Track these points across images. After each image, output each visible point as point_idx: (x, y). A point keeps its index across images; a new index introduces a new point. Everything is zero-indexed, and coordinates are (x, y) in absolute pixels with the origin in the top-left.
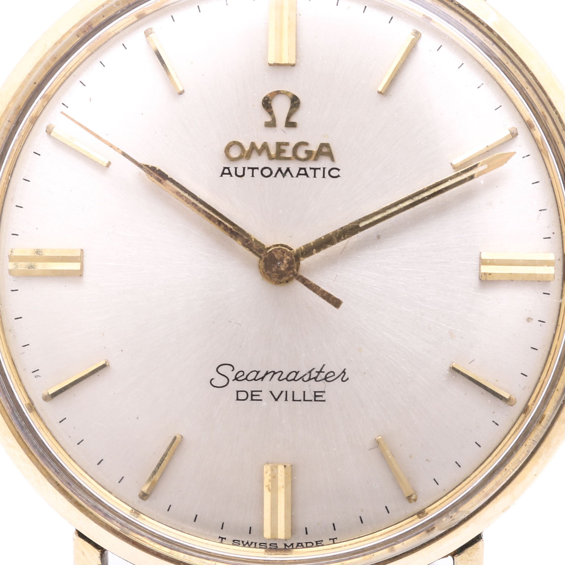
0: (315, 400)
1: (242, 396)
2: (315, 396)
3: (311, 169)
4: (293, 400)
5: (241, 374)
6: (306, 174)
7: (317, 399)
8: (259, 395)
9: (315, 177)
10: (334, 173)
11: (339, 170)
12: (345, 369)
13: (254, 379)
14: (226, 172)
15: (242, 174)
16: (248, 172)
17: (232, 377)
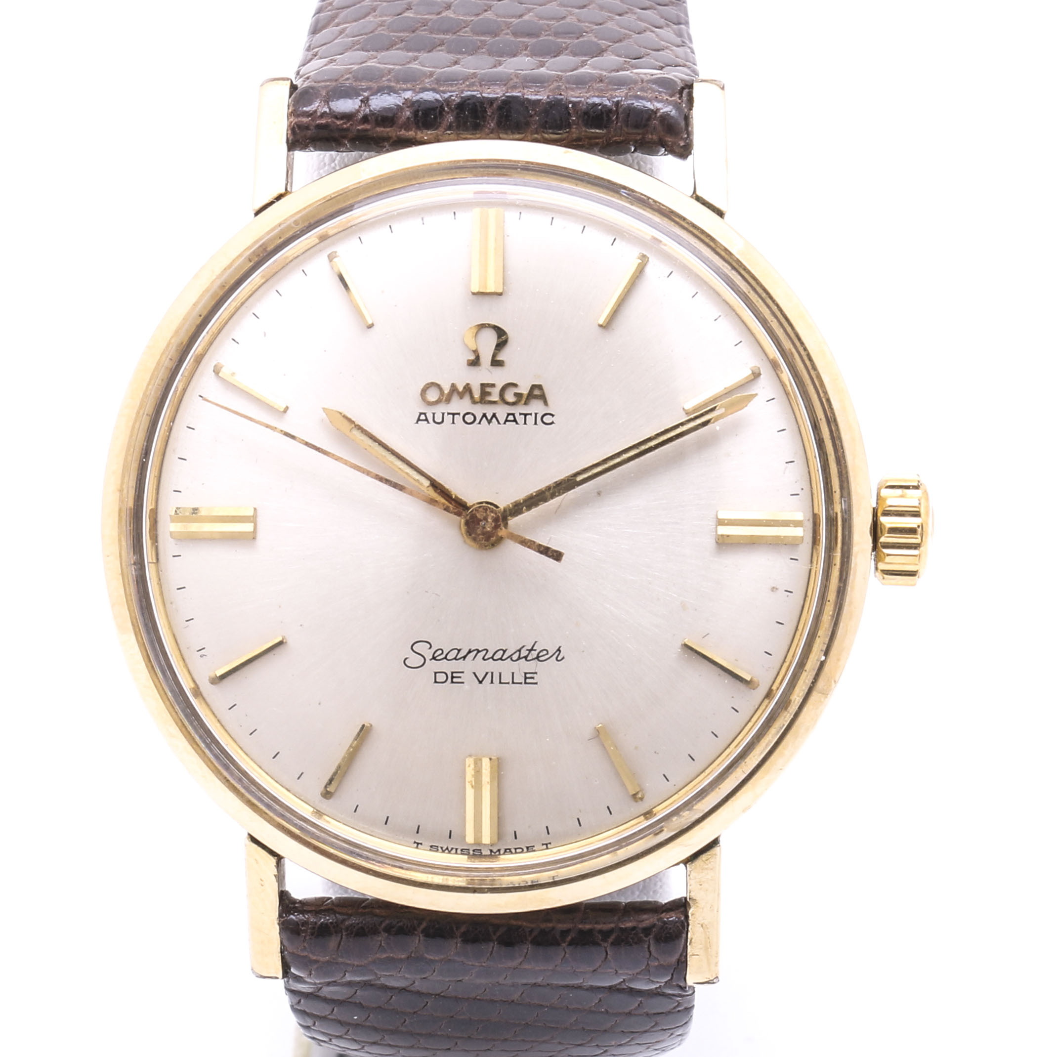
0: (526, 683)
1: (441, 677)
2: (526, 678)
3: (521, 414)
4: (500, 683)
5: (440, 652)
6: (515, 421)
7: (528, 681)
8: (460, 677)
9: (525, 423)
10: (547, 419)
11: (553, 415)
12: (560, 647)
13: (455, 659)
14: (422, 418)
15: (440, 420)
16: (448, 419)
17: (429, 656)
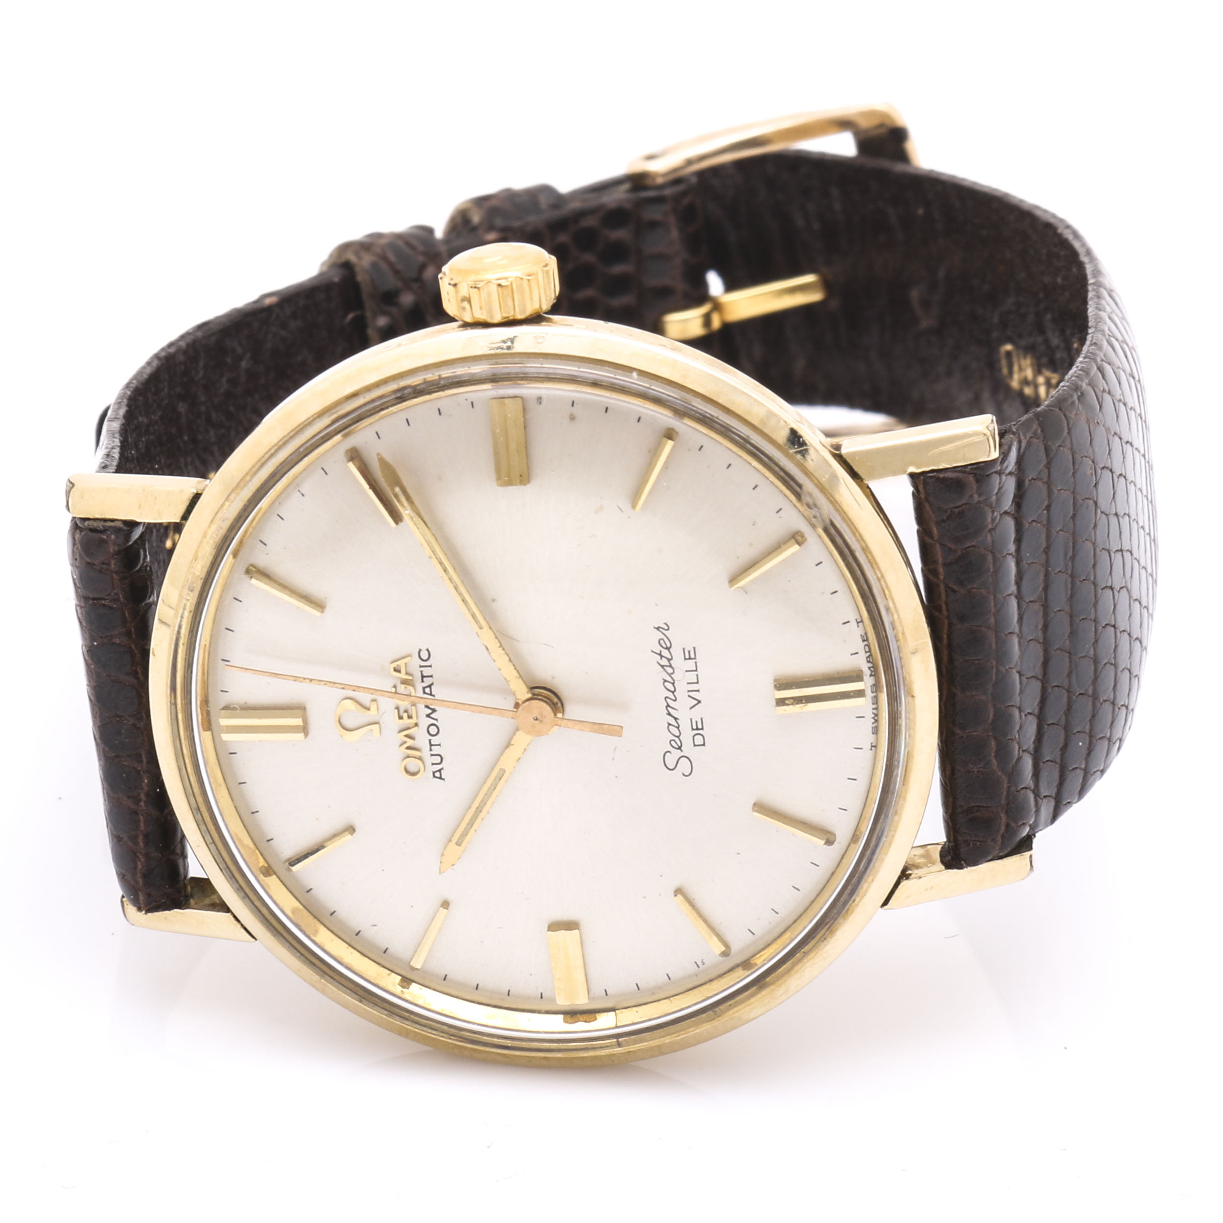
0: (695, 658)
1: (699, 740)
2: (690, 658)
3: (423, 681)
4: (697, 683)
5: (673, 743)
6: (430, 686)
7: (692, 656)
8: (696, 722)
9: (431, 676)
10: (424, 655)
11: (420, 650)
12: (655, 628)
13: (678, 728)
14: (438, 775)
15: (439, 758)
16: (436, 750)
17: (678, 753)
